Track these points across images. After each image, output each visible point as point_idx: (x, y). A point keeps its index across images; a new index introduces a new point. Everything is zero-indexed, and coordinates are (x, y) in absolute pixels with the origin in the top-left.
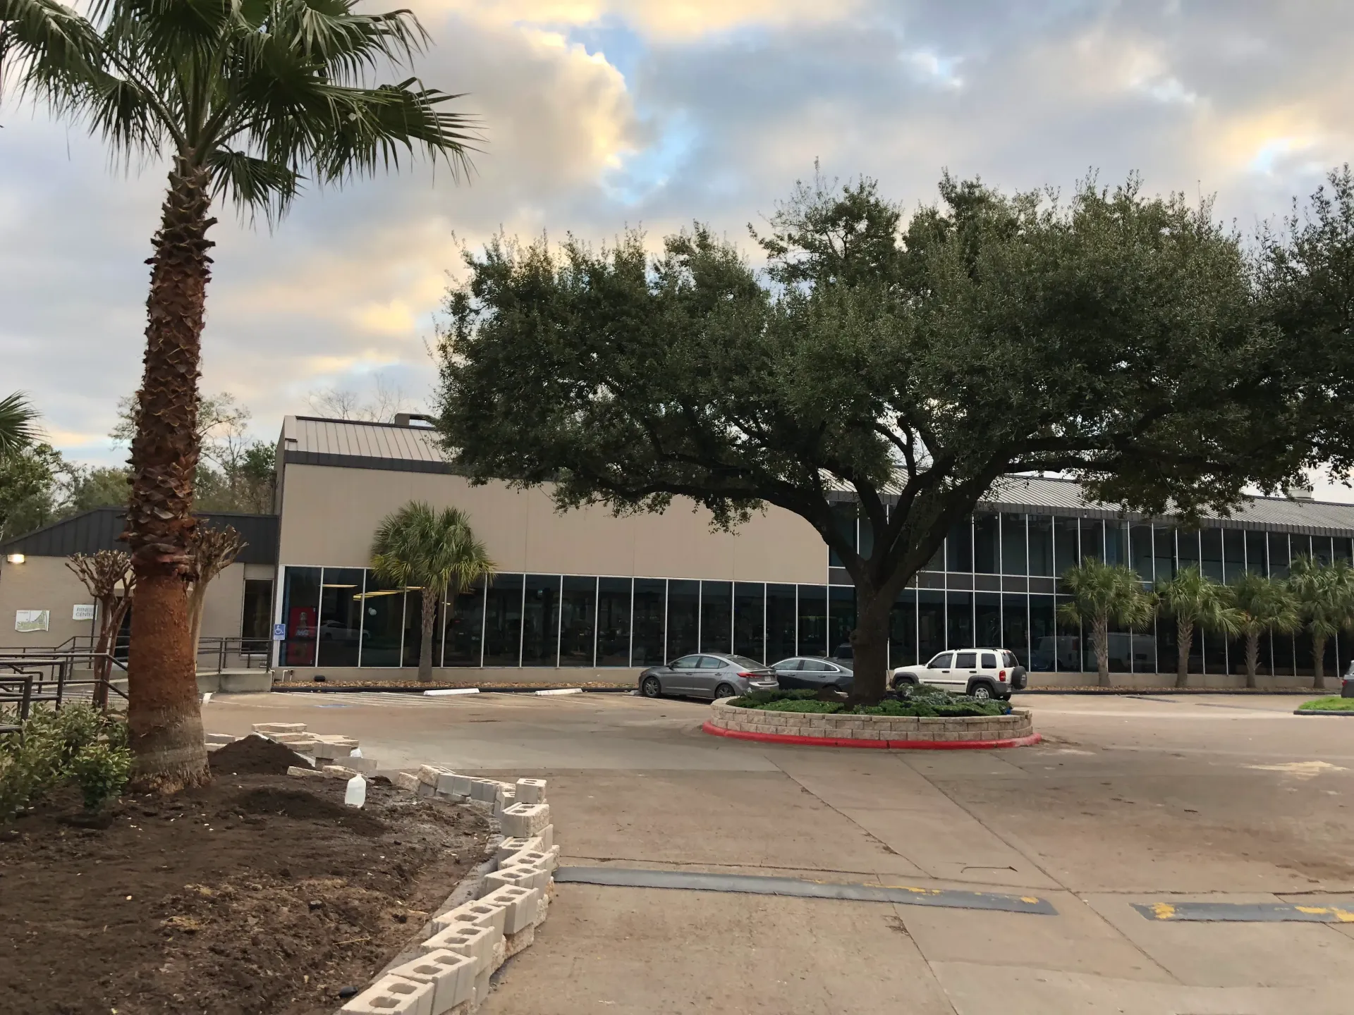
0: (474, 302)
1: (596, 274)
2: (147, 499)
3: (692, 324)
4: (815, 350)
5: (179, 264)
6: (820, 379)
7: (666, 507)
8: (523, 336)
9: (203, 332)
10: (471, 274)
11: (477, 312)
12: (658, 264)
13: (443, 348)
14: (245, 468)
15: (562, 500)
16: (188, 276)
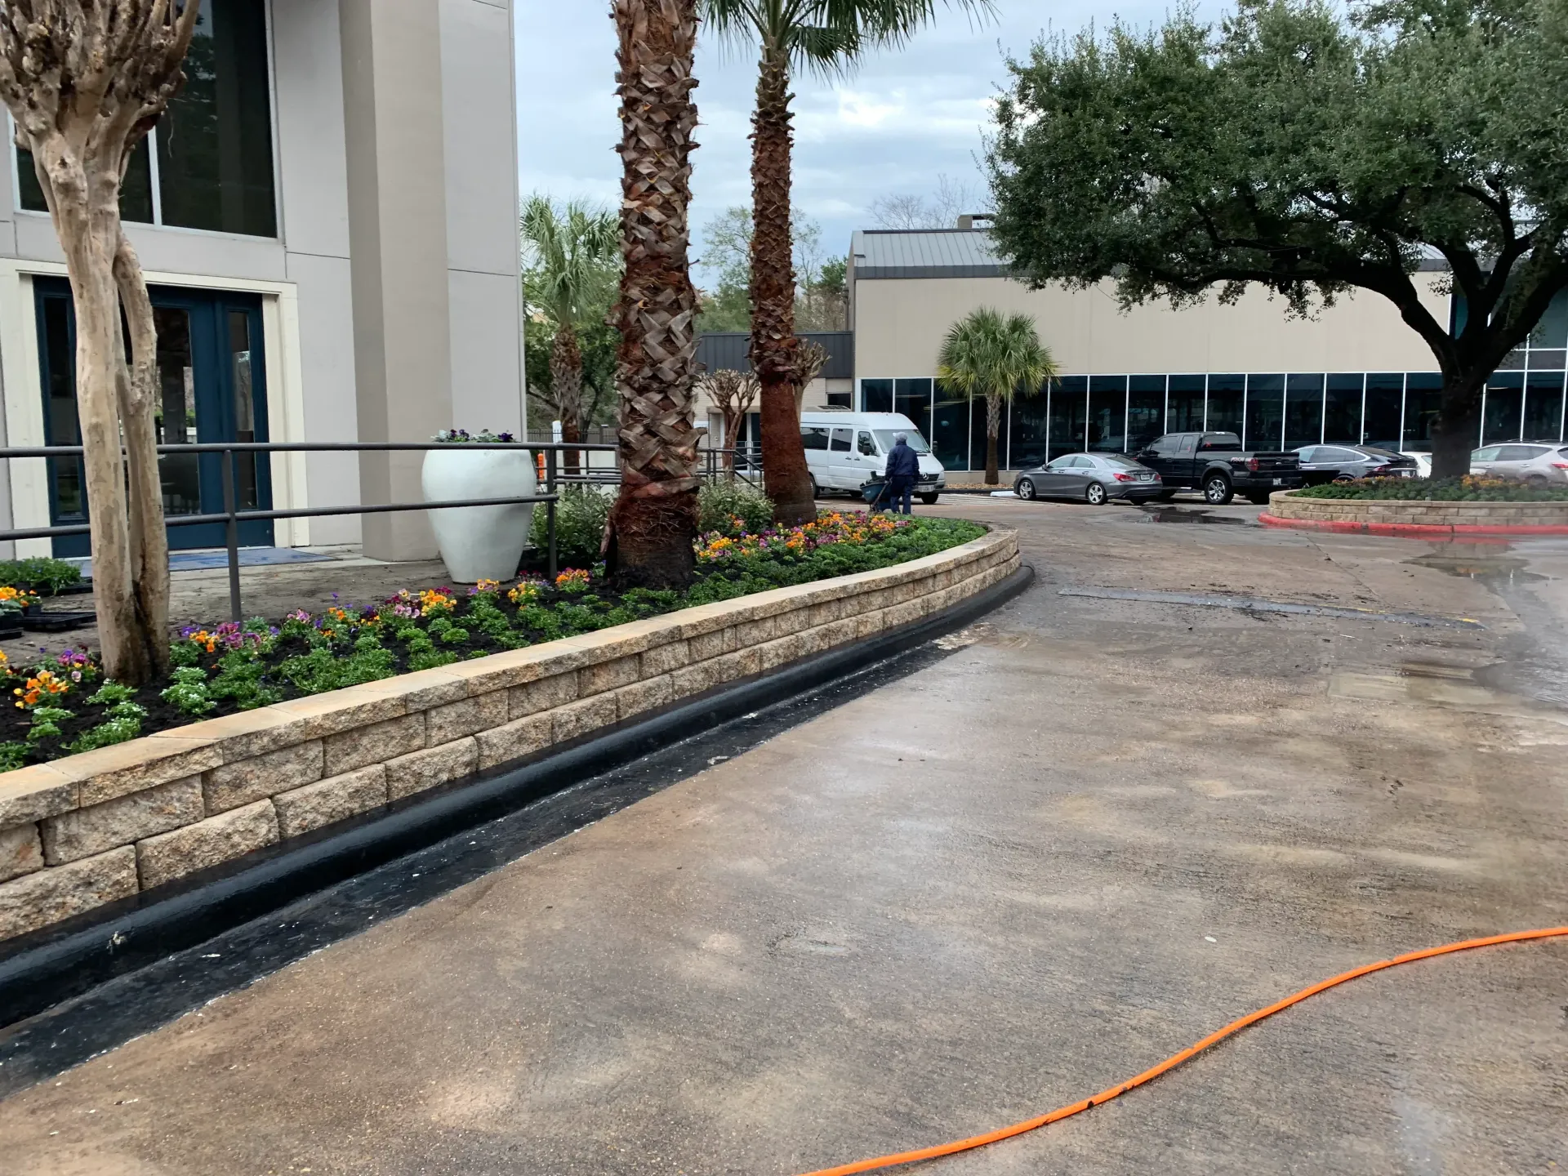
0: (1018, 108)
1: (1143, 60)
2: (764, 325)
3: (1251, 96)
4: (1373, 118)
5: (771, 137)
6: (1377, 151)
7: (1240, 297)
8: (1066, 141)
9: (791, 189)
10: (1017, 79)
11: (1022, 116)
12: (1228, 22)
13: (991, 158)
14: (821, 285)
15: (1125, 299)
16: (778, 145)
